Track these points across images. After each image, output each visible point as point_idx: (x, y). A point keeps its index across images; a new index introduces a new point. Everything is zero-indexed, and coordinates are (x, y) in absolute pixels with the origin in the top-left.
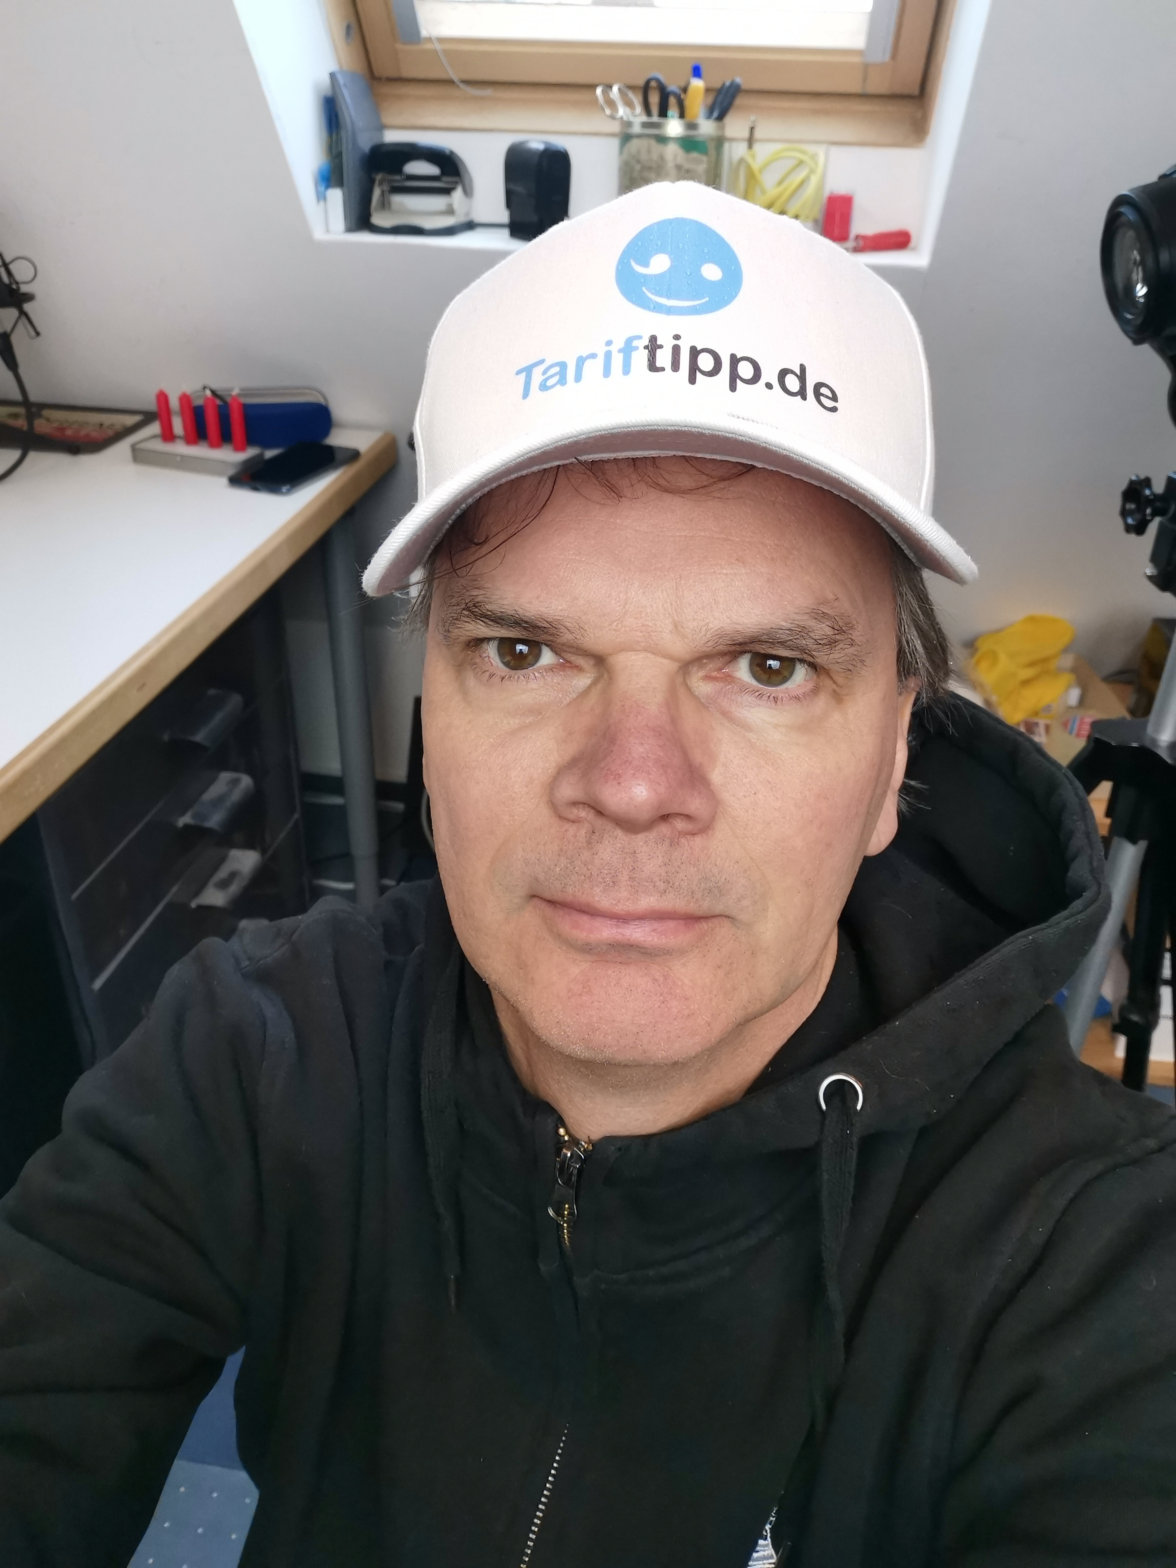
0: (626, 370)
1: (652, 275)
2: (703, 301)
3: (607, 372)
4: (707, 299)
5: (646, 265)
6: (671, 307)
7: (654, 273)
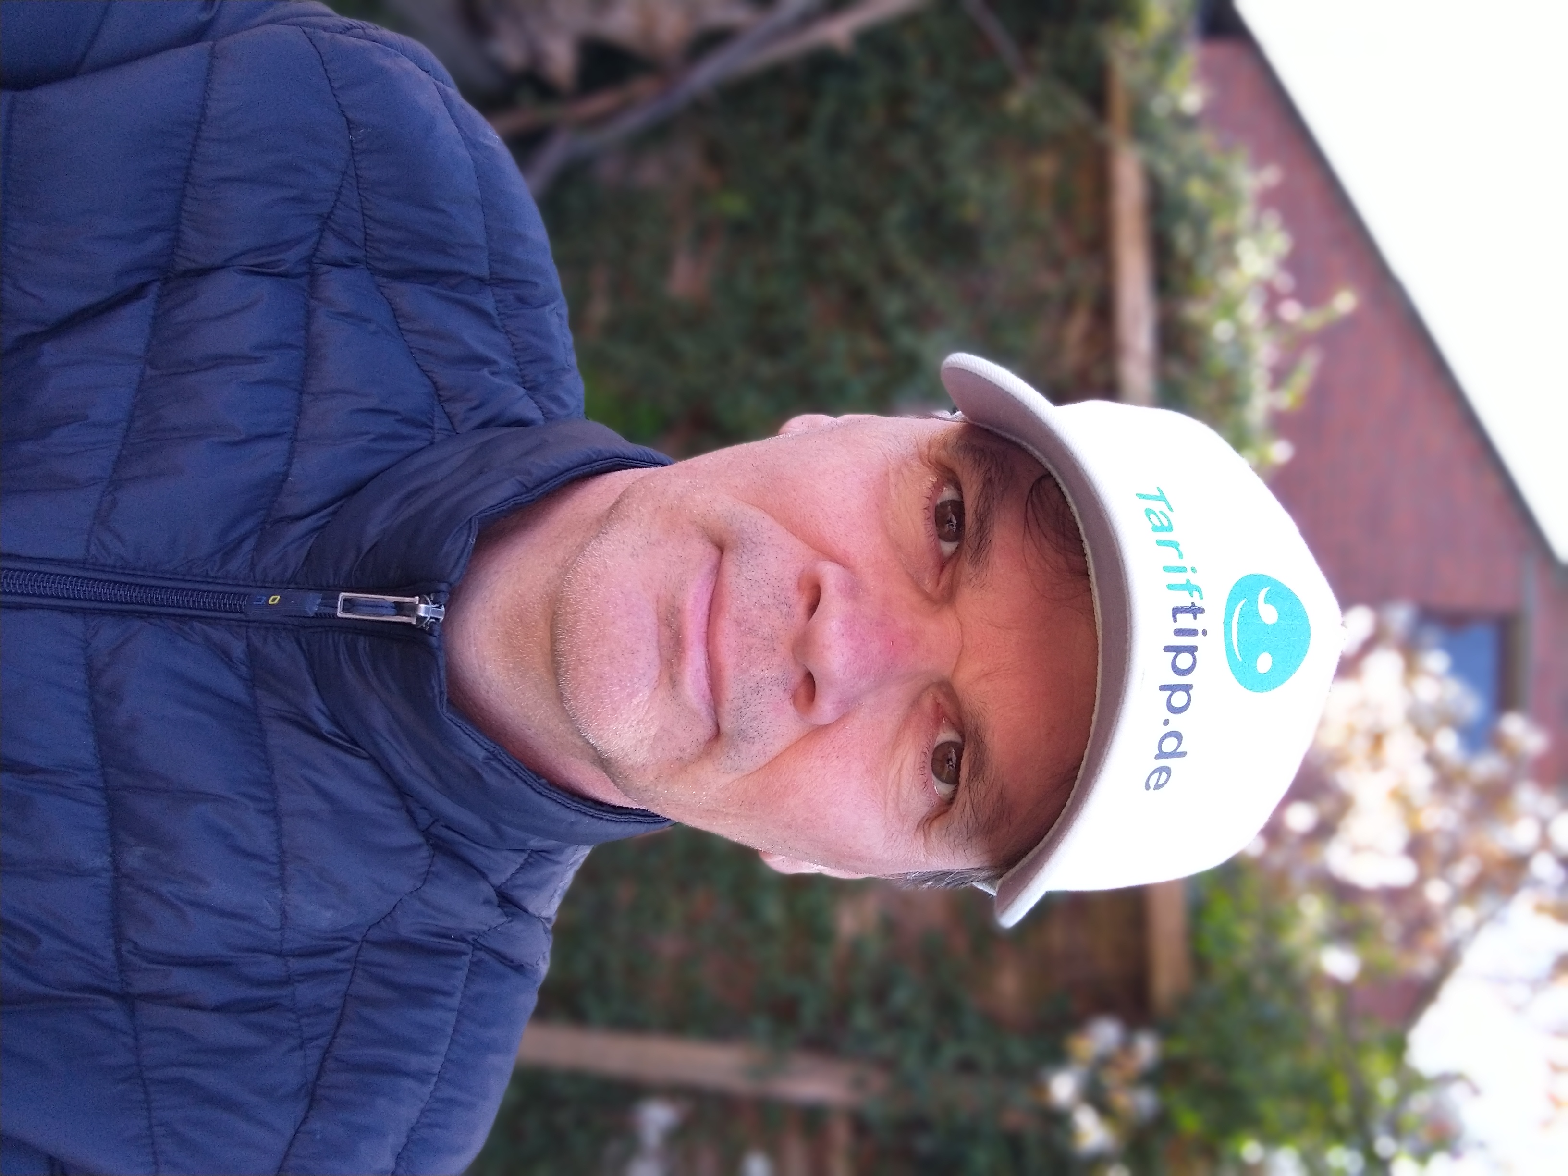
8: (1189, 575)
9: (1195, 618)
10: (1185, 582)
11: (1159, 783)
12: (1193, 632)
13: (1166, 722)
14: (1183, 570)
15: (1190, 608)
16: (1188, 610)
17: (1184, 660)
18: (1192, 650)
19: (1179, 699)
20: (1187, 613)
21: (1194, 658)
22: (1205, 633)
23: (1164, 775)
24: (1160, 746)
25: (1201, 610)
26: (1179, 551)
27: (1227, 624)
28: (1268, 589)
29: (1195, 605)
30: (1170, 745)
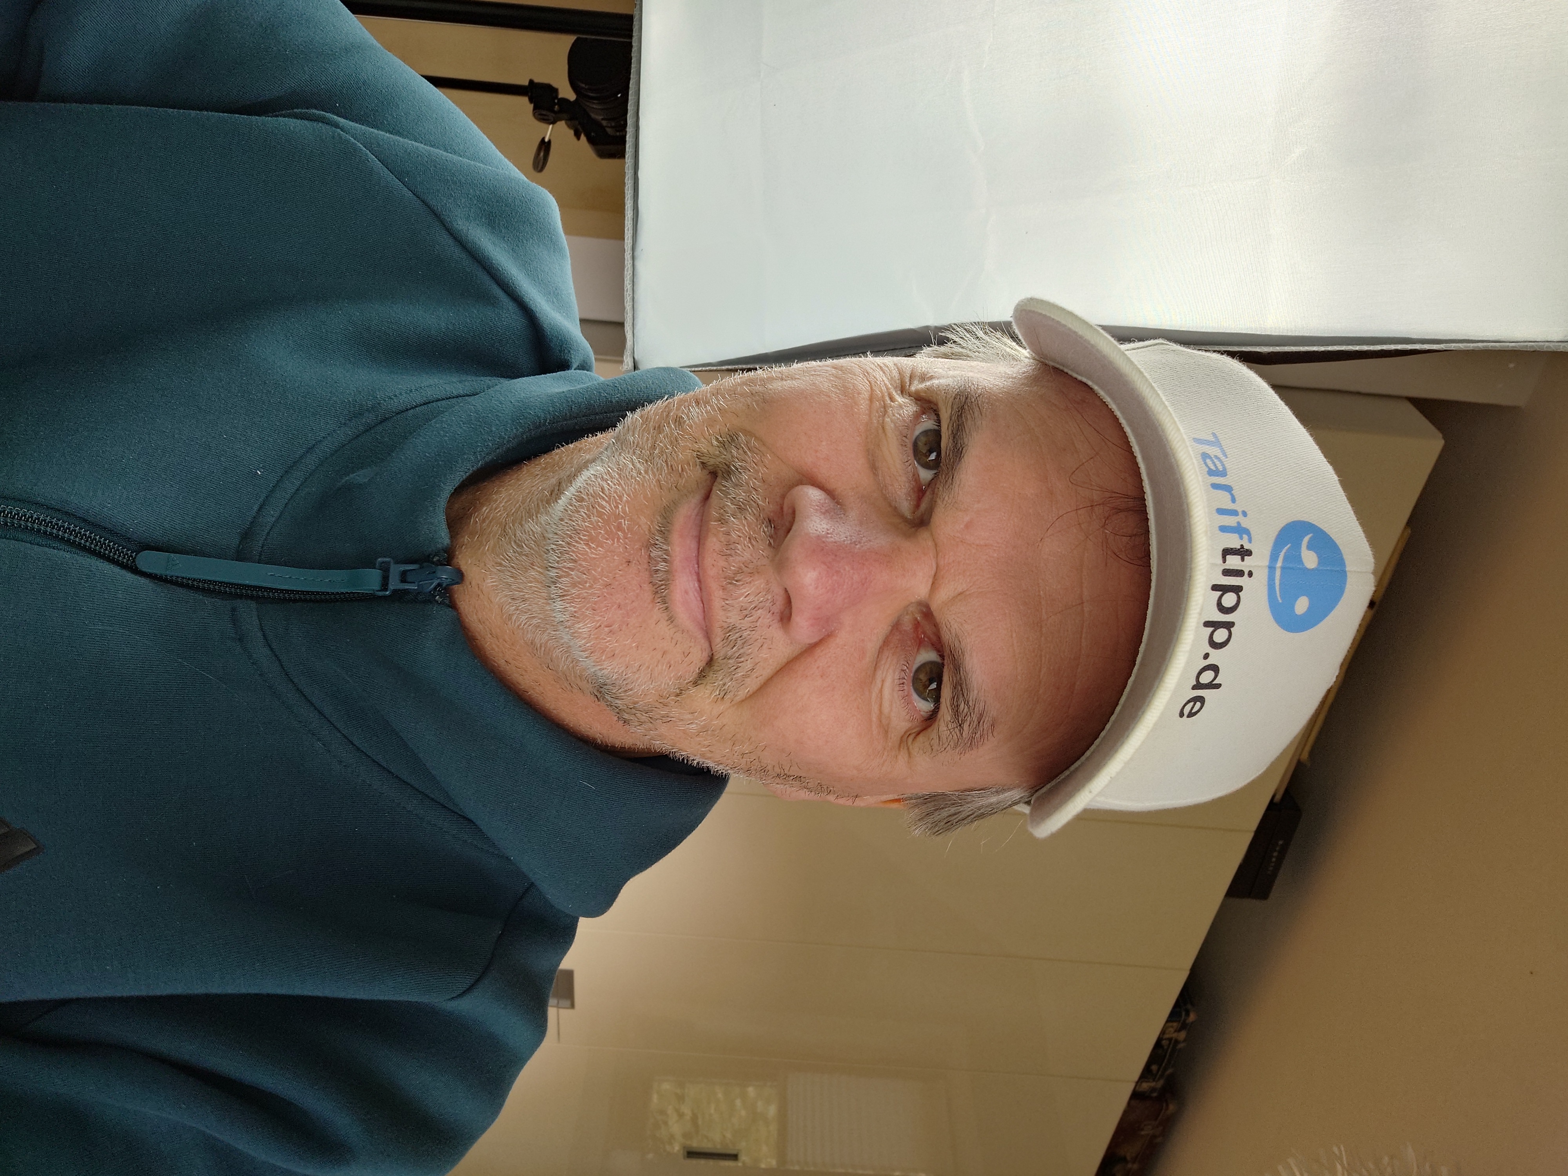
0: (1223, 529)
1: (1300, 552)
2: (1279, 599)
3: (1221, 511)
4: (1280, 601)
5: (1309, 548)
6: (1275, 568)
7: (1303, 555)
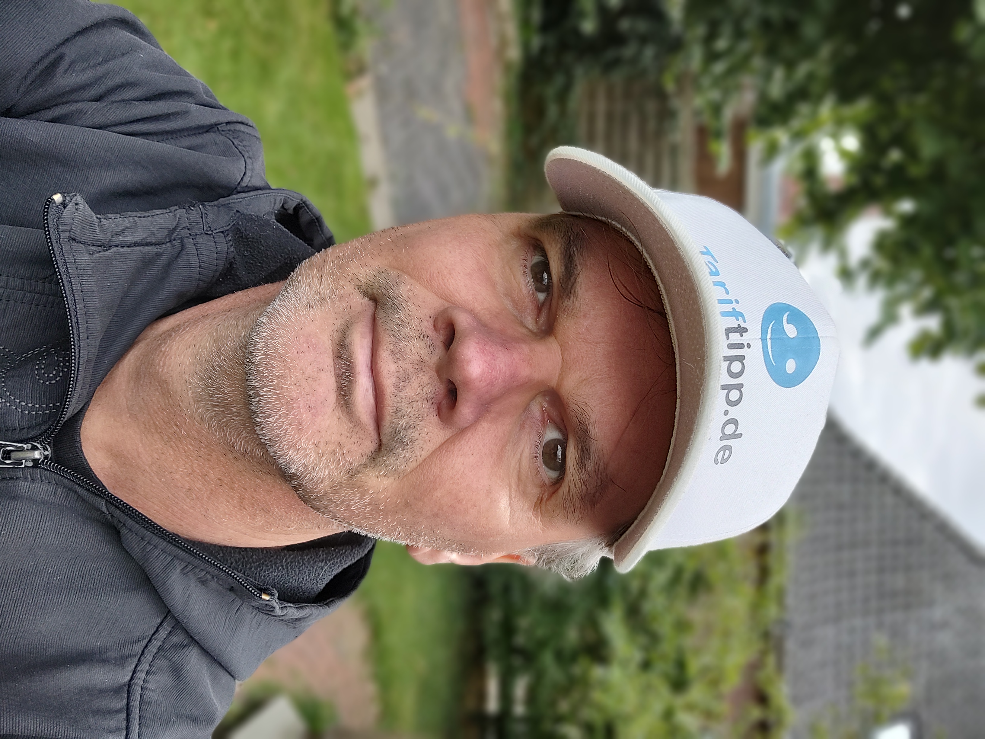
8: (734, 305)
9: (742, 336)
10: (732, 310)
11: (724, 458)
12: (740, 346)
13: (726, 413)
14: (730, 302)
15: (737, 328)
16: (736, 330)
17: (736, 367)
18: (741, 359)
19: (734, 395)
20: (736, 332)
21: (743, 364)
22: (749, 346)
23: (727, 452)
24: (723, 431)
25: (745, 330)
26: (726, 289)
27: (764, 340)
28: (787, 313)
29: (740, 327)
30: (729, 430)
